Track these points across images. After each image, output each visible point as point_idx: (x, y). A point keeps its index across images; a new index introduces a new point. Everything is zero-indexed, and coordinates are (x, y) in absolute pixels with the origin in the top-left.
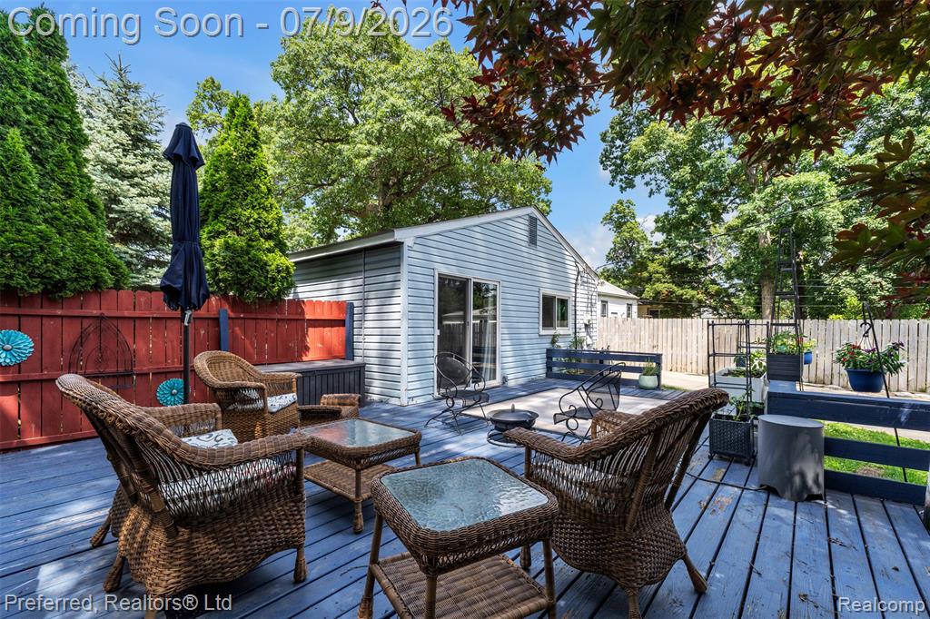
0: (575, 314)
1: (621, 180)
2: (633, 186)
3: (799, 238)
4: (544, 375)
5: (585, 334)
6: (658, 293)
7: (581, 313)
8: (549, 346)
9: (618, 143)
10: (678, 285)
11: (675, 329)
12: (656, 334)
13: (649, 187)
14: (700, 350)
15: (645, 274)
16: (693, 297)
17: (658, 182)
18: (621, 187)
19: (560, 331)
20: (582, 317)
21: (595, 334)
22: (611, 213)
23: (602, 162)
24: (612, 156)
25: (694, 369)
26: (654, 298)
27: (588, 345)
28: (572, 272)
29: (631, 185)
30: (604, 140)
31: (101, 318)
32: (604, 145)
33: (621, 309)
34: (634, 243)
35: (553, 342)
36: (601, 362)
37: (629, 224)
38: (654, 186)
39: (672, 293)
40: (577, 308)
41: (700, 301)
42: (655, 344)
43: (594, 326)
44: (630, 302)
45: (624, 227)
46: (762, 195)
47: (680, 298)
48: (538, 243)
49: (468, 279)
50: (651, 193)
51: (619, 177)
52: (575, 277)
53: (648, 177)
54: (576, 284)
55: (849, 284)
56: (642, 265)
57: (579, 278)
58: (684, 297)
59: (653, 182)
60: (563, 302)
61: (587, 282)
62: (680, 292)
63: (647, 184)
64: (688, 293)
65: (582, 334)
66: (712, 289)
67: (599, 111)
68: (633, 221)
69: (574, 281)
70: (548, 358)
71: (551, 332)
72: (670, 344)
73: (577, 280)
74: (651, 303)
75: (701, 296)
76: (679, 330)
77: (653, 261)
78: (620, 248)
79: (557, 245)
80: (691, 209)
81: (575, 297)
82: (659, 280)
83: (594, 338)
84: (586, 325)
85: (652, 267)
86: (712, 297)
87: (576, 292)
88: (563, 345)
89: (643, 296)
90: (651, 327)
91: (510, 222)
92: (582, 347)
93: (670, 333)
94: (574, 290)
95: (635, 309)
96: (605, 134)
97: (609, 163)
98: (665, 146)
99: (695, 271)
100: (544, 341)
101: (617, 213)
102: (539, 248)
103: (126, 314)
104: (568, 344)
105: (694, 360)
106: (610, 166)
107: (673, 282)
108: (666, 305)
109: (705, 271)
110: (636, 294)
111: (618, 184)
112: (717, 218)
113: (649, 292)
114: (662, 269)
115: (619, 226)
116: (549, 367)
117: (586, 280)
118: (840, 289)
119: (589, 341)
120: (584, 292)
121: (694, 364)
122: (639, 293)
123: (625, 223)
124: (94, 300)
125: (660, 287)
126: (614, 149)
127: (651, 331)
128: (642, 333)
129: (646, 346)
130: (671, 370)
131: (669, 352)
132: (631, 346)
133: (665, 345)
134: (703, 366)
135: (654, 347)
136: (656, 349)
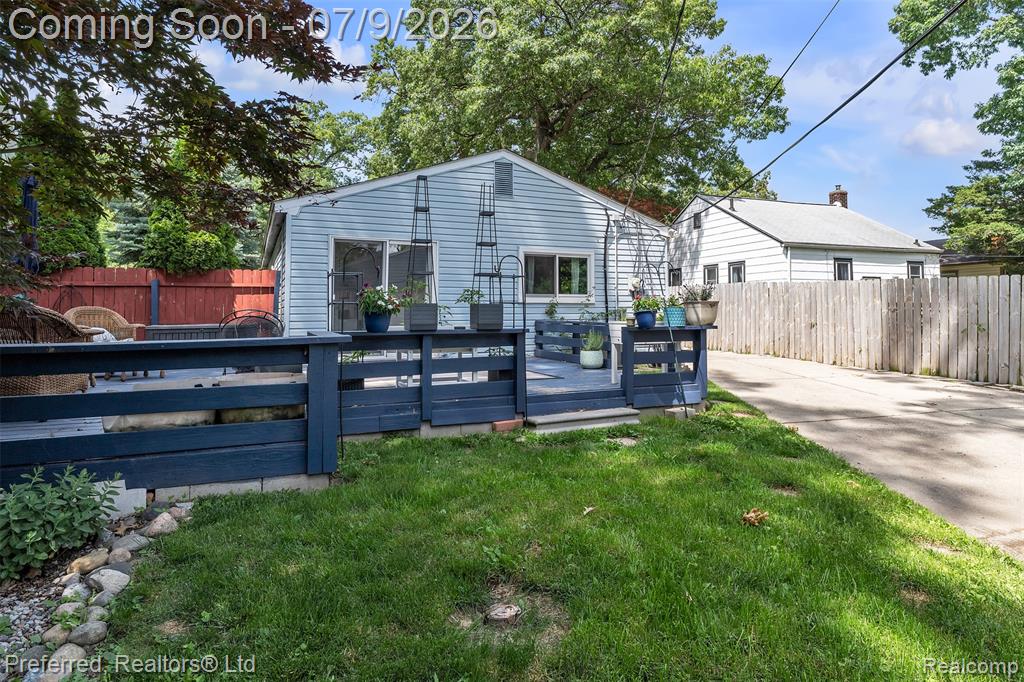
0: (607, 277)
8: (541, 317)
11: (837, 298)
14: (871, 332)
19: (567, 298)
20: (621, 281)
31: (70, 286)
33: (892, 271)
35: (550, 313)
40: (612, 270)
42: (813, 320)
44: (919, 257)
48: (515, 192)
49: (383, 243)
52: (604, 228)
54: (607, 238)
57: (614, 229)
61: (636, 234)
70: (537, 331)
71: (544, 300)
72: (831, 320)
73: (607, 231)
79: (561, 191)
81: (607, 254)
87: (605, 249)
90: (808, 295)
91: (460, 175)
93: (831, 304)
102: (518, 198)
103: (87, 284)
104: (585, 316)
105: (864, 346)
116: (538, 344)
117: (633, 231)
120: (628, 246)
121: (864, 354)
124: (68, 275)
127: (808, 301)
128: (797, 305)
129: (803, 325)
130: (834, 363)
131: (831, 333)
132: (783, 325)
133: (825, 322)
134: (876, 356)
135: (812, 326)
136: (813, 330)
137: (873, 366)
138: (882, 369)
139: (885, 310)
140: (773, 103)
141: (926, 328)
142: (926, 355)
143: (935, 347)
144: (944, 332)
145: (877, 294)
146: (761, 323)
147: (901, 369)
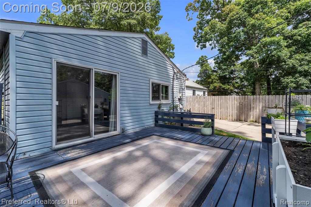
0: (173, 94)
1: (201, 45)
2: (206, 47)
3: (270, 64)
4: (154, 125)
5: (179, 103)
6: (215, 87)
7: (177, 93)
8: (156, 109)
9: (200, 31)
10: (223, 84)
11: (222, 101)
12: (213, 103)
13: (211, 46)
14: (233, 110)
15: (210, 80)
16: (229, 88)
17: (215, 44)
18: (201, 47)
19: (163, 102)
20: (177, 95)
21: (184, 103)
22: (199, 60)
23: (194, 39)
24: (198, 37)
25: (231, 119)
26: (214, 89)
27: (180, 109)
28: (171, 73)
29: (204, 46)
30: (194, 30)
32: (195, 32)
33: (201, 93)
34: (207, 71)
35: (159, 108)
36: (182, 118)
37: (205, 64)
38: (213, 46)
39: (221, 87)
40: (174, 91)
41: (231, 90)
42: (213, 107)
43: (184, 99)
44: (205, 91)
45: (204, 65)
46: (256, 47)
47: (224, 89)
48: (148, 55)
49: (90, 69)
50: (212, 48)
51: (200, 44)
52: (173, 75)
53: (211, 42)
54: (173, 79)
55: (292, 82)
56: (209, 77)
57: (175, 76)
58: (225, 88)
59: (213, 44)
60: (167, 87)
61: (180, 78)
62: (223, 86)
63: (210, 45)
64: (226, 87)
65: (177, 103)
66: (236, 85)
67: (192, 19)
68: (207, 63)
69: (172, 77)
70: (156, 116)
71: (158, 102)
72: (220, 107)
73: (174, 76)
74: (213, 91)
75: (232, 88)
76: (224, 101)
77: (213, 75)
78: (202, 73)
80: (227, 53)
81: (173, 85)
82: (215, 82)
83: (184, 105)
84: (179, 99)
85: (213, 77)
86: (236, 88)
87: (173, 83)
88: (165, 109)
89: (210, 88)
90: (212, 100)
91: (127, 40)
92: (177, 110)
93: (220, 102)
94: (172, 82)
95: (206, 93)
96: (195, 28)
97: (197, 39)
98: (217, 29)
99: (230, 78)
100: (153, 107)
101: (201, 60)
102: (149, 58)
104: (169, 108)
105: (231, 114)
106: (197, 40)
107: (221, 83)
108: (218, 92)
109: (233, 79)
110: (207, 88)
111: (200, 46)
112: (237, 58)
113: (212, 87)
114: (216, 78)
115: (202, 65)
116: (156, 121)
117: (179, 77)
118: (289, 84)
119: (181, 106)
120: (177, 83)
121: (231, 116)
122: (208, 87)
123: (204, 64)
125: (216, 84)
126: (198, 34)
127: (211, 101)
128: (208, 102)
129: (210, 108)
130: (220, 119)
131: (219, 111)
132: (203, 108)
133: (217, 107)
134: (235, 117)
135: (213, 108)
136: (213, 109)
137: (233, 120)
138: (237, 120)
139: (238, 104)
140: (171, 51)
141: (252, 109)
142: (252, 117)
143: (255, 115)
144: (258, 110)
145: (236, 100)
146: (195, 107)
147: (243, 121)
